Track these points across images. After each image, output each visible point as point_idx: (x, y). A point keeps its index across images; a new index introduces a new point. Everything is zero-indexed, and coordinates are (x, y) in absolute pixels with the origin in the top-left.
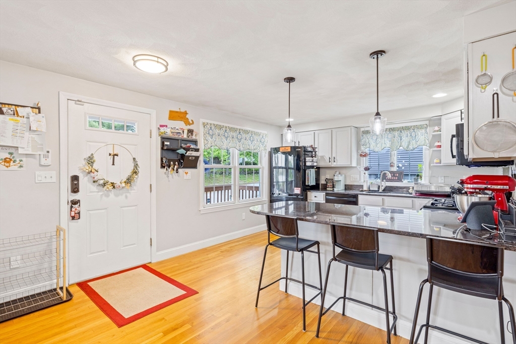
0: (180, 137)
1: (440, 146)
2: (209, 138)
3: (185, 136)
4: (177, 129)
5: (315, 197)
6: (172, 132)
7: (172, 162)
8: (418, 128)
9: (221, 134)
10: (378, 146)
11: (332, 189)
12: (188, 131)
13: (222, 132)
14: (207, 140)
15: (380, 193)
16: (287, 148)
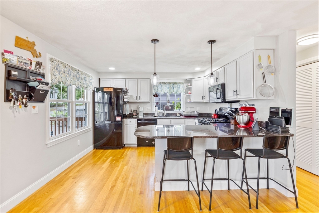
0: (28, 68)
1: (190, 93)
2: (56, 73)
3: (33, 68)
4: (25, 59)
5: (130, 122)
6: (19, 61)
7: (20, 96)
8: (181, 83)
9: (66, 71)
10: (162, 91)
11: (136, 116)
12: (37, 63)
13: (66, 70)
14: (55, 76)
15: (164, 117)
16: (109, 89)
